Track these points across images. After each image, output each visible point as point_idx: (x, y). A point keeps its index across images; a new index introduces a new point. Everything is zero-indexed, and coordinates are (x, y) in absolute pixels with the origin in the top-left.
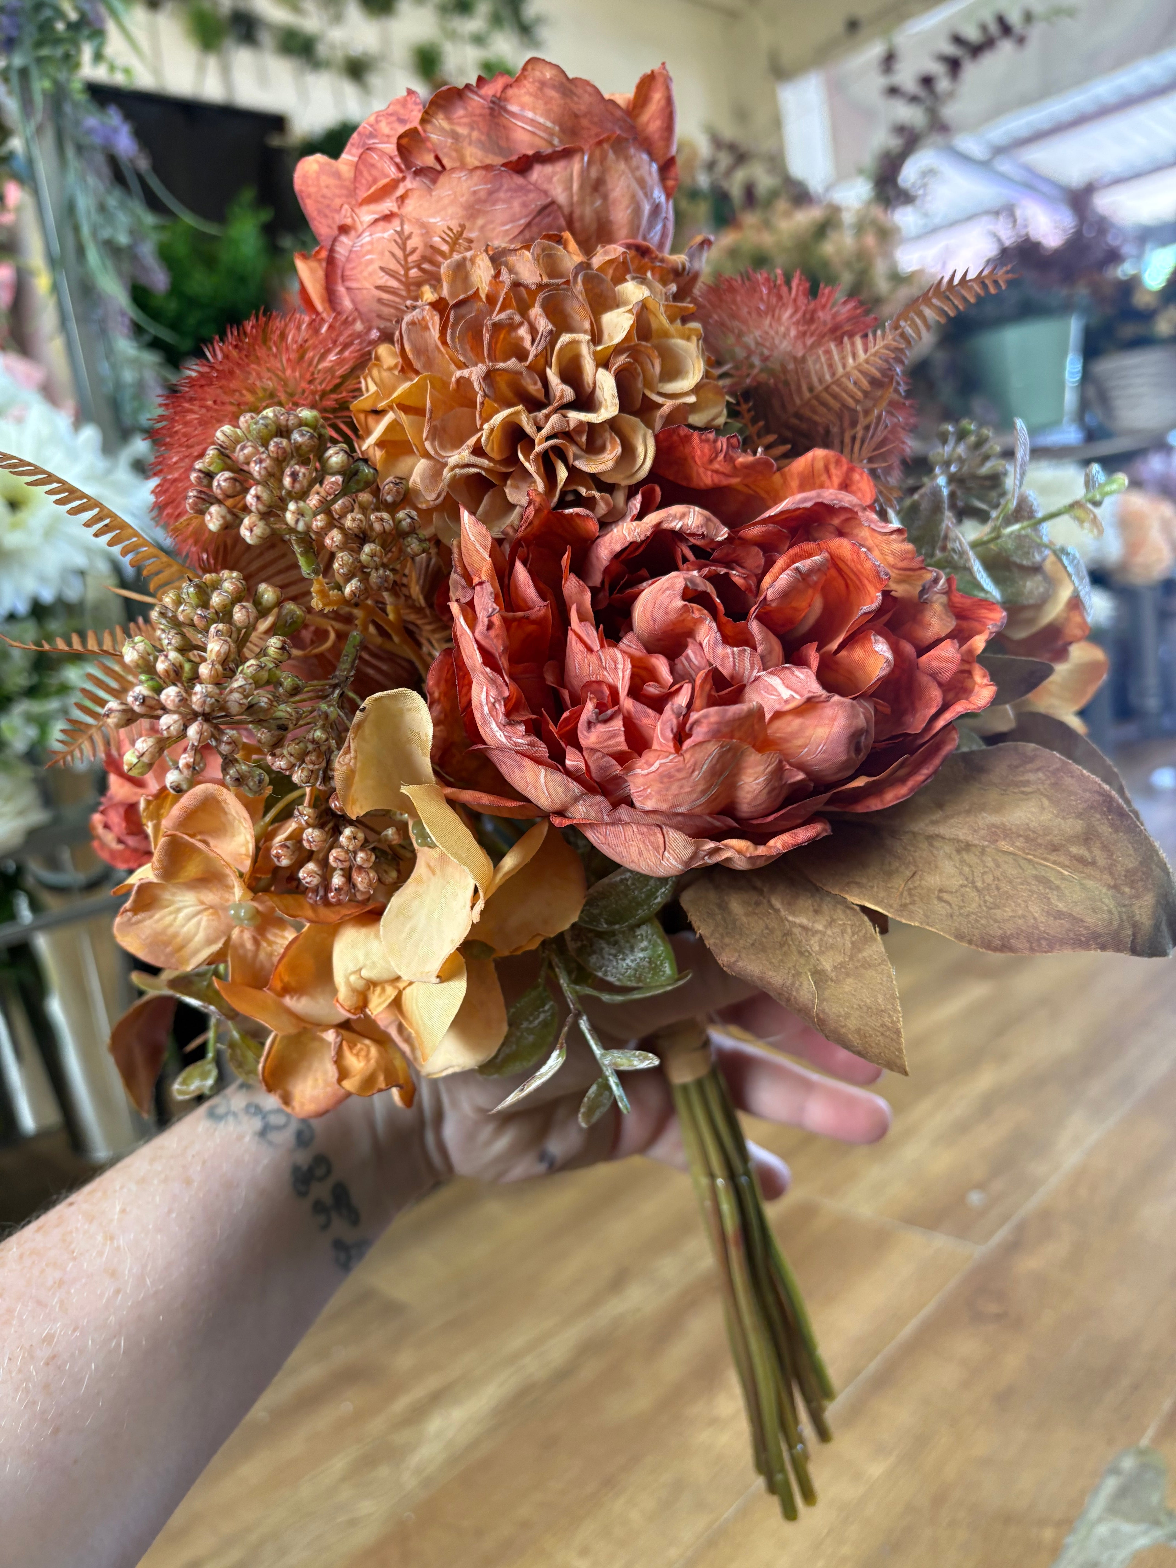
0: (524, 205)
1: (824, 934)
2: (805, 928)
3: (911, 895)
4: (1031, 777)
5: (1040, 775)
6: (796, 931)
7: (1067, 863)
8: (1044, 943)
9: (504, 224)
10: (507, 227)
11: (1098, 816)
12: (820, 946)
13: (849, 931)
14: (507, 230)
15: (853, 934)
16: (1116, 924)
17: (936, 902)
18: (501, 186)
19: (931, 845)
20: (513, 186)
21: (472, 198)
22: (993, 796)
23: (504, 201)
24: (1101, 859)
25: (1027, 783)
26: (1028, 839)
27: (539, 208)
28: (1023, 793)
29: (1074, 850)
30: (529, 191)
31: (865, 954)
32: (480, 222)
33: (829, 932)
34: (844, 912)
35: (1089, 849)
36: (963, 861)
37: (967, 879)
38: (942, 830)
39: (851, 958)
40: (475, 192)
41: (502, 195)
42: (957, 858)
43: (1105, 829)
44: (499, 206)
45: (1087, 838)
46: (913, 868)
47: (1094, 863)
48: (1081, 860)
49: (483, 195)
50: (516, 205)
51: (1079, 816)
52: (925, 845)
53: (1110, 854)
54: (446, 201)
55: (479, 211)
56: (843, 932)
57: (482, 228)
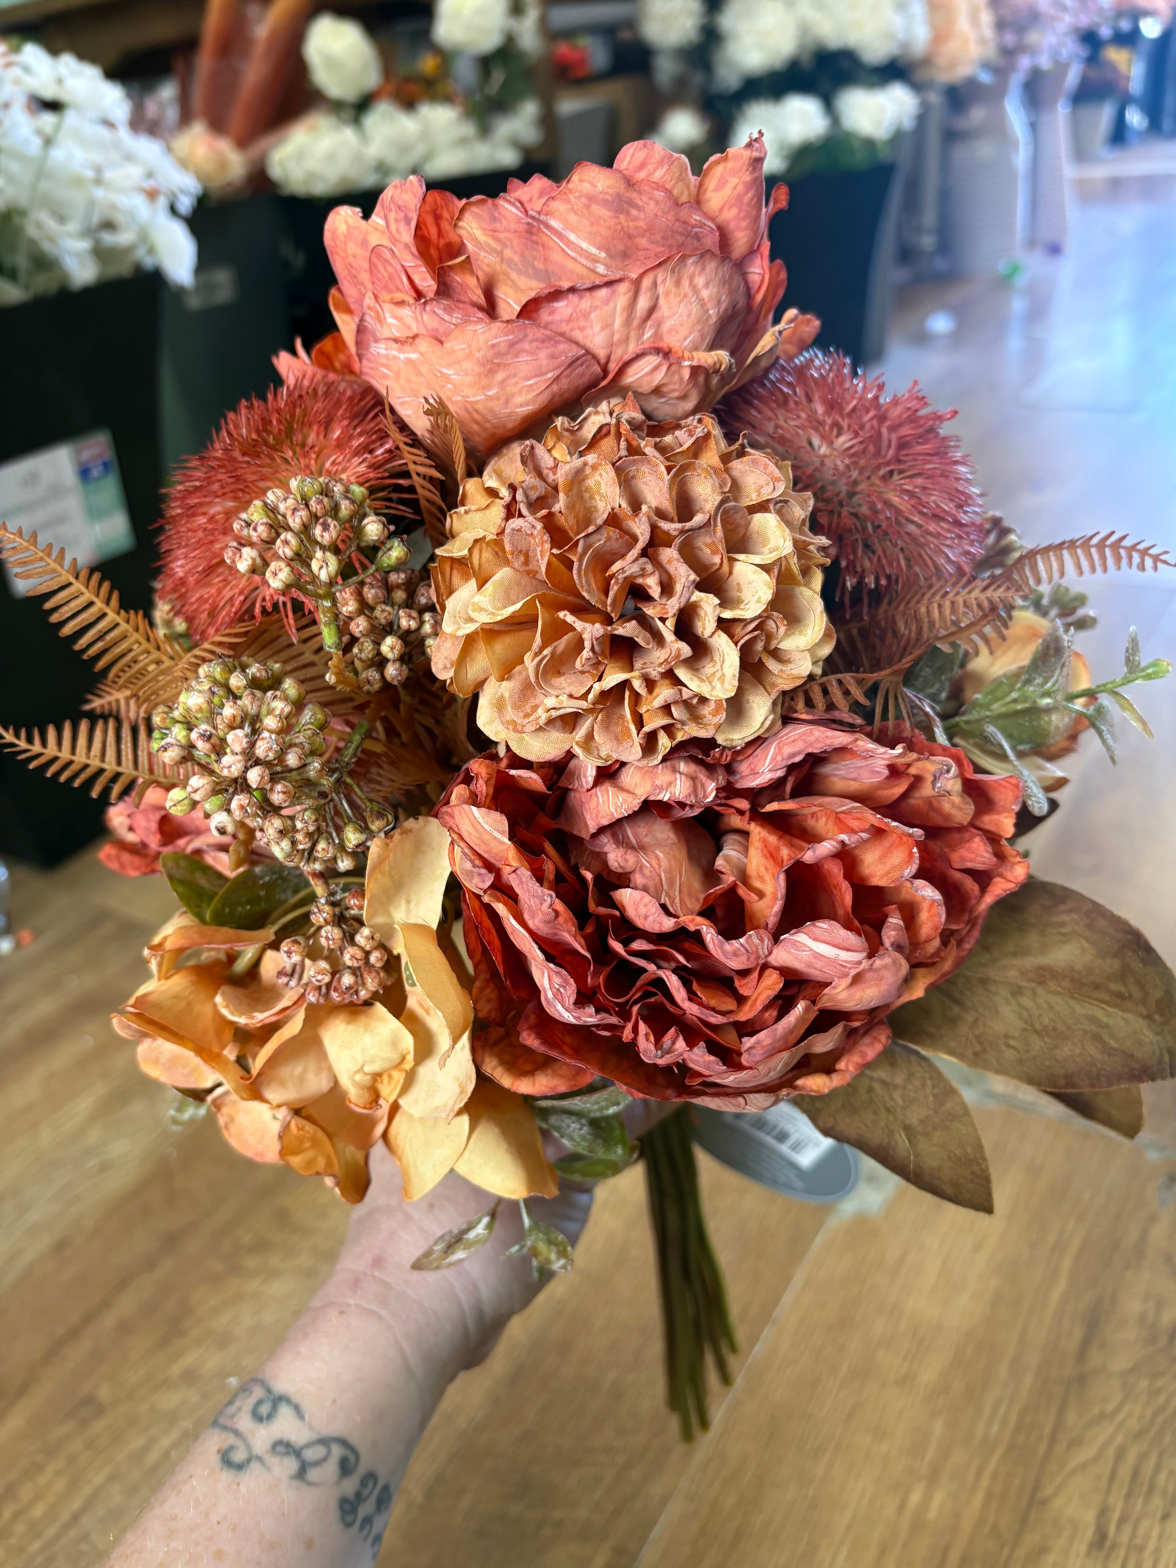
0: (553, 357)
1: (904, 1088)
2: (884, 1083)
3: (980, 1043)
4: (1065, 918)
5: (1075, 916)
6: (876, 1086)
7: (1107, 998)
8: (1103, 1079)
9: (528, 379)
10: (531, 382)
11: (1130, 954)
12: (904, 1100)
13: (929, 1083)
14: (531, 385)
15: (934, 1087)
16: (1157, 1053)
17: (1004, 1048)
18: (526, 335)
19: (986, 989)
20: (540, 336)
21: (491, 352)
22: (1033, 939)
23: (529, 353)
24: (1136, 993)
25: (1062, 924)
26: (1073, 980)
27: (570, 360)
28: (1061, 934)
29: (1113, 986)
30: (559, 342)
31: (948, 1106)
32: (500, 376)
33: (910, 1087)
34: (919, 1064)
35: (1125, 985)
36: (1020, 1005)
37: (1026, 1023)
38: (992, 973)
39: (935, 1111)
40: (493, 346)
41: (526, 345)
42: (1014, 1002)
43: (1136, 965)
44: (524, 358)
45: (1123, 975)
46: (975, 1014)
47: (1130, 997)
48: (1120, 996)
49: (503, 348)
50: (543, 355)
51: (1116, 955)
52: (981, 990)
53: (1142, 987)
54: (460, 355)
55: (499, 365)
56: (924, 1085)
57: (502, 383)
